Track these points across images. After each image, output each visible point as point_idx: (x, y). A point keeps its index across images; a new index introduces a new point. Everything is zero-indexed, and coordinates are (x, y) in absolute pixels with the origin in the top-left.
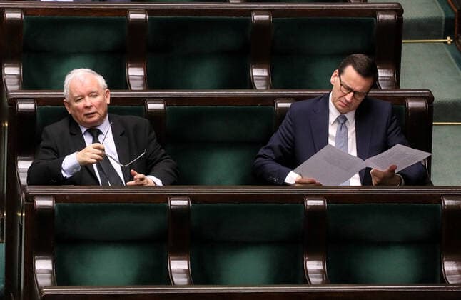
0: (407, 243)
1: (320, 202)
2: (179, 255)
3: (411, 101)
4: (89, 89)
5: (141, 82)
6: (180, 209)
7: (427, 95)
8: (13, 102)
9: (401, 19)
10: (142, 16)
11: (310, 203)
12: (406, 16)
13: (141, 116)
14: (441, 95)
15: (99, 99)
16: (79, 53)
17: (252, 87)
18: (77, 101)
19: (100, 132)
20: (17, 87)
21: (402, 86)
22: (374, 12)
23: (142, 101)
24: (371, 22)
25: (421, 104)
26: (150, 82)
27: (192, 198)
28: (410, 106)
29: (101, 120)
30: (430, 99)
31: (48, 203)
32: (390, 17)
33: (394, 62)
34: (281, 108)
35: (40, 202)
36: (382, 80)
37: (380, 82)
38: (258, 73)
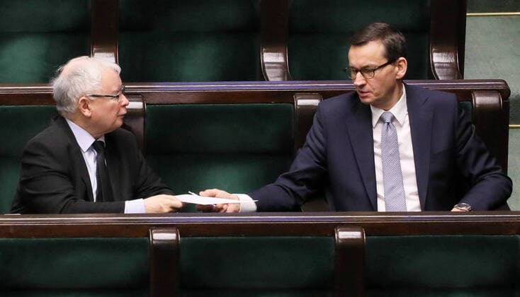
1: (356, 235)
3: (479, 96)
6: (164, 247)
7: (501, 87)
11: (343, 235)
17: (262, 77)
21: (467, 75)
25: (492, 100)
27: (182, 230)
28: (477, 102)
30: (504, 92)
33: (456, 43)
34: (302, 106)
36: (439, 67)
37: (436, 70)
38: (272, 58)
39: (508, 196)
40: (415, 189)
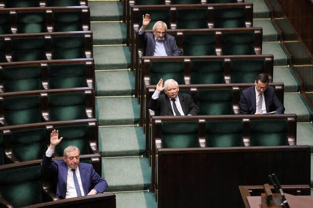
0: (276, 132)
1: (248, 120)
2: (202, 138)
3: (277, 87)
4: (173, 87)
5: (189, 82)
6: (202, 123)
8: (147, 89)
9: (273, 60)
10: (189, 60)
11: (244, 120)
12: (274, 59)
13: (189, 94)
14: (286, 84)
15: (176, 90)
16: (168, 72)
17: (225, 83)
18: (169, 90)
19: (175, 100)
20: (148, 84)
21: (274, 82)
22: (264, 58)
23: (189, 88)
24: (263, 61)
25: (280, 87)
26: (192, 82)
27: (206, 119)
29: (176, 97)
30: (283, 85)
31: (160, 121)
32: (269, 59)
34: (234, 90)
35: (157, 121)
38: (227, 78)
39: (284, 111)
40: (265, 109)
